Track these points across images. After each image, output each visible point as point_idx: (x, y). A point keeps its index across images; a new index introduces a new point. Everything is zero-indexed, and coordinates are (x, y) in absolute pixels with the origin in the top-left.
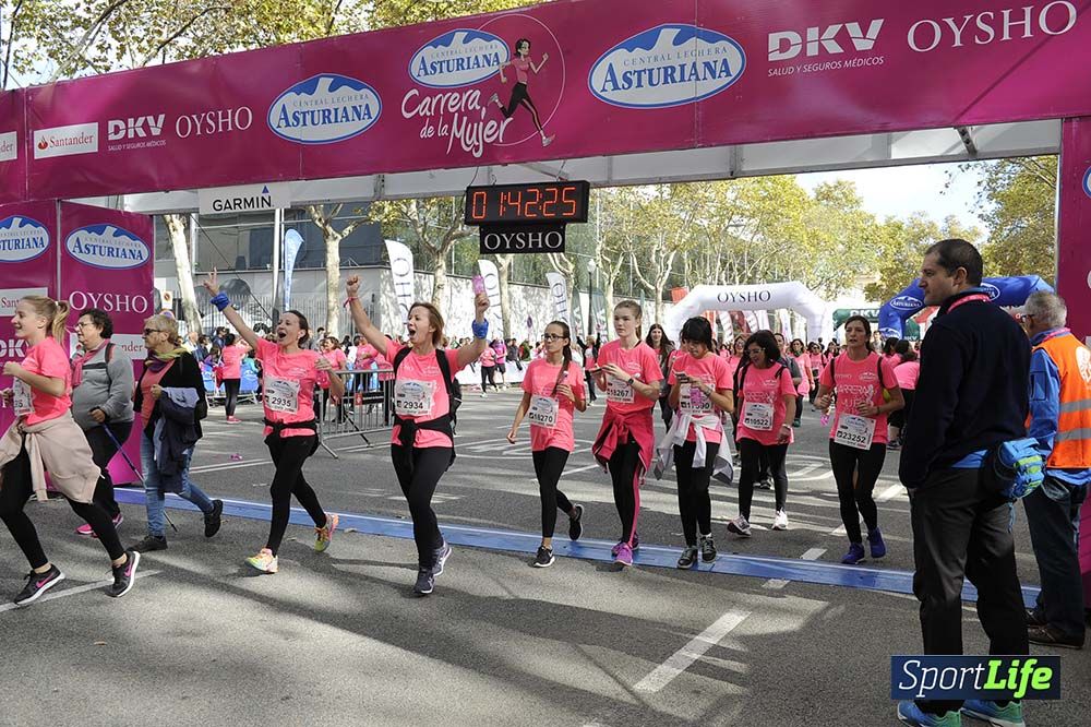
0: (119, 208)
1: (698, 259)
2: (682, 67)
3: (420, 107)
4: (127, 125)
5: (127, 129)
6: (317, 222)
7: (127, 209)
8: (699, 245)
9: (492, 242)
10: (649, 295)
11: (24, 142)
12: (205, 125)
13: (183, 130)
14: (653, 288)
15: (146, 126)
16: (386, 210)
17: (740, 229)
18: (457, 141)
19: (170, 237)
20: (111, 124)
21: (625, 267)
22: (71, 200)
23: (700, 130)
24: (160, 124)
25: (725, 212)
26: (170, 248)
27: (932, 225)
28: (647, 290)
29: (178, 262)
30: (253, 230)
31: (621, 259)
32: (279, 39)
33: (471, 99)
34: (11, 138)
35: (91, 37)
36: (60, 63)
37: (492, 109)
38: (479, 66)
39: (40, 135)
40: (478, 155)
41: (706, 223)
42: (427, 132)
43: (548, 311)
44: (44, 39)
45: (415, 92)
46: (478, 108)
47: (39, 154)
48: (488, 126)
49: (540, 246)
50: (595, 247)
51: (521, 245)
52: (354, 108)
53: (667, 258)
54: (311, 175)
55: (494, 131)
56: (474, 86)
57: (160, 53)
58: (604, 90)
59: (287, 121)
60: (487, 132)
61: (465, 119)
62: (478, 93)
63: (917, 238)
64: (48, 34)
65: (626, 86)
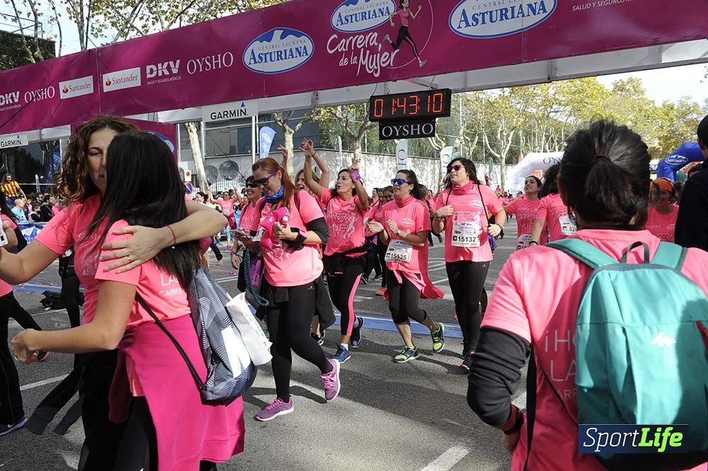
0: (155, 120)
1: (529, 135)
2: (513, 8)
3: (339, 46)
4: (157, 68)
5: (158, 70)
6: (279, 123)
7: (160, 121)
8: (530, 126)
9: (387, 132)
10: (495, 160)
11: (98, 83)
12: (204, 65)
13: (192, 69)
14: (499, 156)
15: (169, 68)
16: (322, 113)
17: (559, 114)
18: (363, 67)
19: (188, 136)
20: (148, 68)
21: (480, 143)
22: (126, 117)
23: (526, 50)
24: (177, 66)
25: (548, 103)
26: (188, 142)
27: (696, 105)
28: (495, 158)
29: (194, 151)
30: (240, 129)
31: (477, 138)
32: (250, 5)
33: (372, 38)
34: (89, 80)
35: (136, 12)
36: (118, 29)
37: (385, 44)
38: (376, 17)
39: (107, 77)
40: (377, 75)
41: (534, 110)
42: (343, 62)
43: (429, 174)
44: (109, 15)
45: (335, 36)
46: (376, 44)
47: (106, 89)
48: (384, 56)
49: (419, 133)
50: (459, 130)
51: (406, 133)
52: (297, 49)
53: (508, 135)
54: (271, 93)
55: (386, 59)
56: (373, 30)
57: (178, 20)
58: (459, 27)
59: (255, 60)
60: (383, 60)
61: (368, 52)
62: (376, 34)
63: (684, 115)
64: (110, 11)
65: (475, 23)
